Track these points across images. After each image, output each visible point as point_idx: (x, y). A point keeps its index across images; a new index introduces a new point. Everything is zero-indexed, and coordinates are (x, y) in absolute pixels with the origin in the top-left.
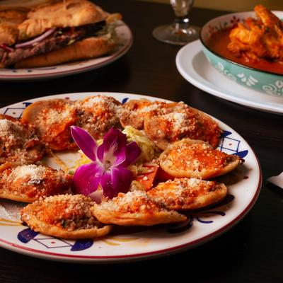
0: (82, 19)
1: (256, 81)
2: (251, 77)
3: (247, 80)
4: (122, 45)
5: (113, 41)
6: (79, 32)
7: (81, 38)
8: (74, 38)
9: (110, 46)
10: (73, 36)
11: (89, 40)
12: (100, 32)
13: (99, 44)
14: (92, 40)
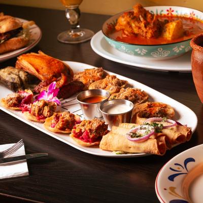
0: (7, 28)
1: (146, 51)
2: (143, 50)
3: (141, 52)
4: (34, 40)
5: (27, 38)
6: (6, 35)
7: (7, 39)
8: (3, 40)
9: (26, 41)
10: (3, 38)
11: (12, 39)
12: (20, 34)
13: (19, 41)
14: (15, 39)
